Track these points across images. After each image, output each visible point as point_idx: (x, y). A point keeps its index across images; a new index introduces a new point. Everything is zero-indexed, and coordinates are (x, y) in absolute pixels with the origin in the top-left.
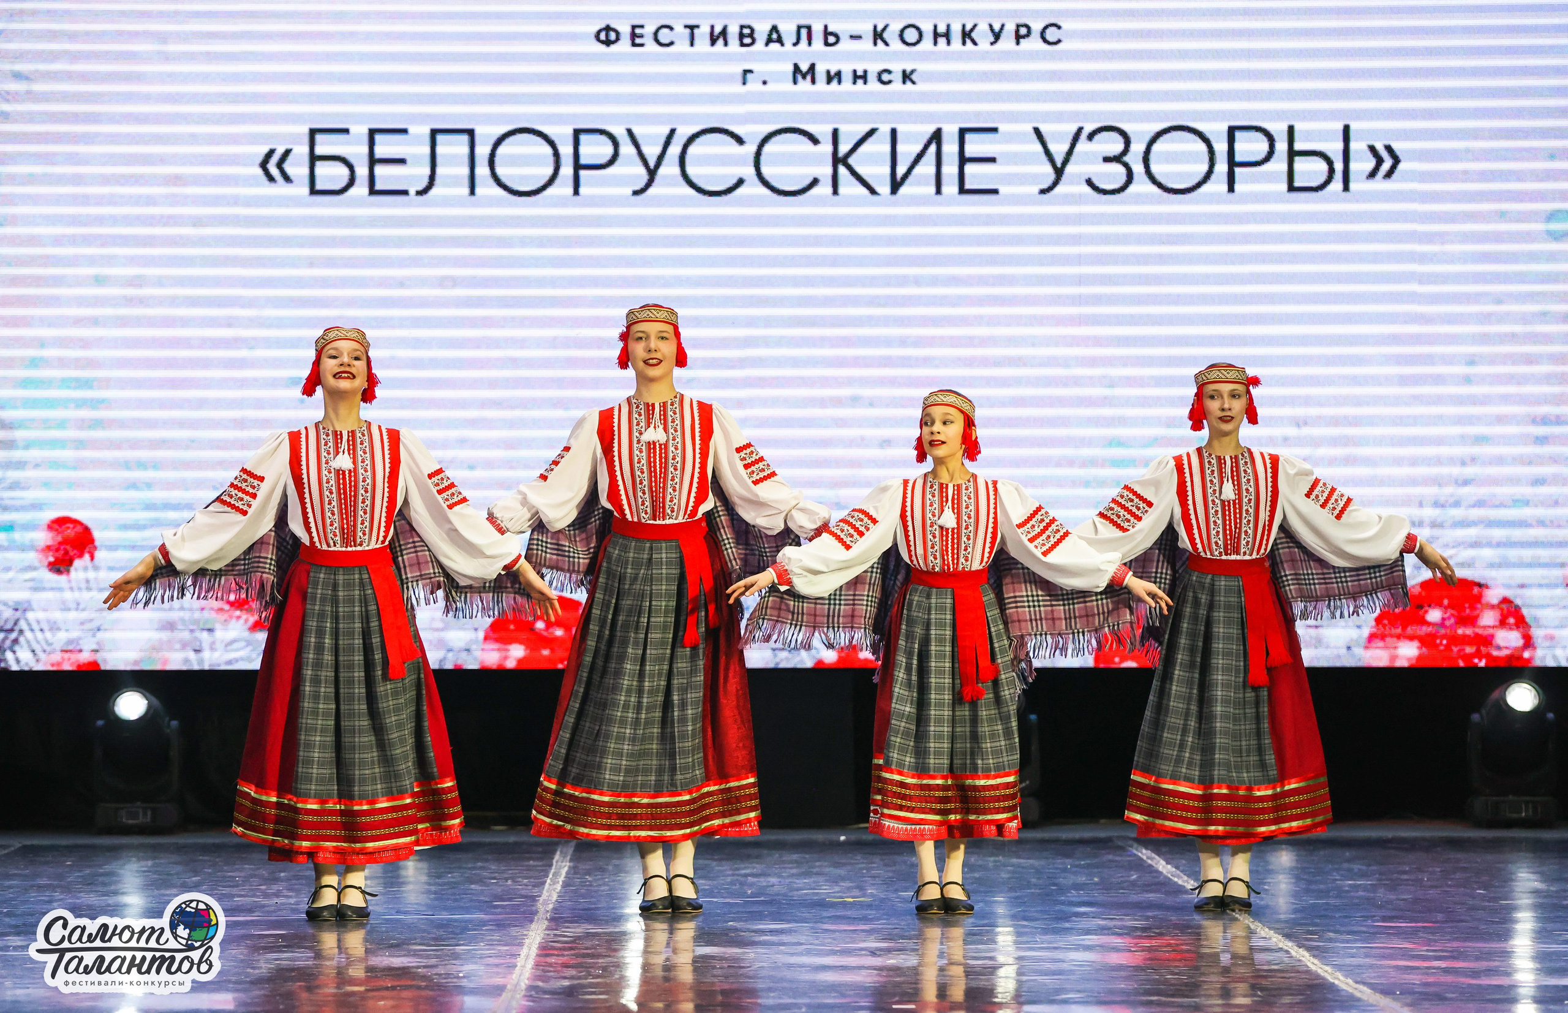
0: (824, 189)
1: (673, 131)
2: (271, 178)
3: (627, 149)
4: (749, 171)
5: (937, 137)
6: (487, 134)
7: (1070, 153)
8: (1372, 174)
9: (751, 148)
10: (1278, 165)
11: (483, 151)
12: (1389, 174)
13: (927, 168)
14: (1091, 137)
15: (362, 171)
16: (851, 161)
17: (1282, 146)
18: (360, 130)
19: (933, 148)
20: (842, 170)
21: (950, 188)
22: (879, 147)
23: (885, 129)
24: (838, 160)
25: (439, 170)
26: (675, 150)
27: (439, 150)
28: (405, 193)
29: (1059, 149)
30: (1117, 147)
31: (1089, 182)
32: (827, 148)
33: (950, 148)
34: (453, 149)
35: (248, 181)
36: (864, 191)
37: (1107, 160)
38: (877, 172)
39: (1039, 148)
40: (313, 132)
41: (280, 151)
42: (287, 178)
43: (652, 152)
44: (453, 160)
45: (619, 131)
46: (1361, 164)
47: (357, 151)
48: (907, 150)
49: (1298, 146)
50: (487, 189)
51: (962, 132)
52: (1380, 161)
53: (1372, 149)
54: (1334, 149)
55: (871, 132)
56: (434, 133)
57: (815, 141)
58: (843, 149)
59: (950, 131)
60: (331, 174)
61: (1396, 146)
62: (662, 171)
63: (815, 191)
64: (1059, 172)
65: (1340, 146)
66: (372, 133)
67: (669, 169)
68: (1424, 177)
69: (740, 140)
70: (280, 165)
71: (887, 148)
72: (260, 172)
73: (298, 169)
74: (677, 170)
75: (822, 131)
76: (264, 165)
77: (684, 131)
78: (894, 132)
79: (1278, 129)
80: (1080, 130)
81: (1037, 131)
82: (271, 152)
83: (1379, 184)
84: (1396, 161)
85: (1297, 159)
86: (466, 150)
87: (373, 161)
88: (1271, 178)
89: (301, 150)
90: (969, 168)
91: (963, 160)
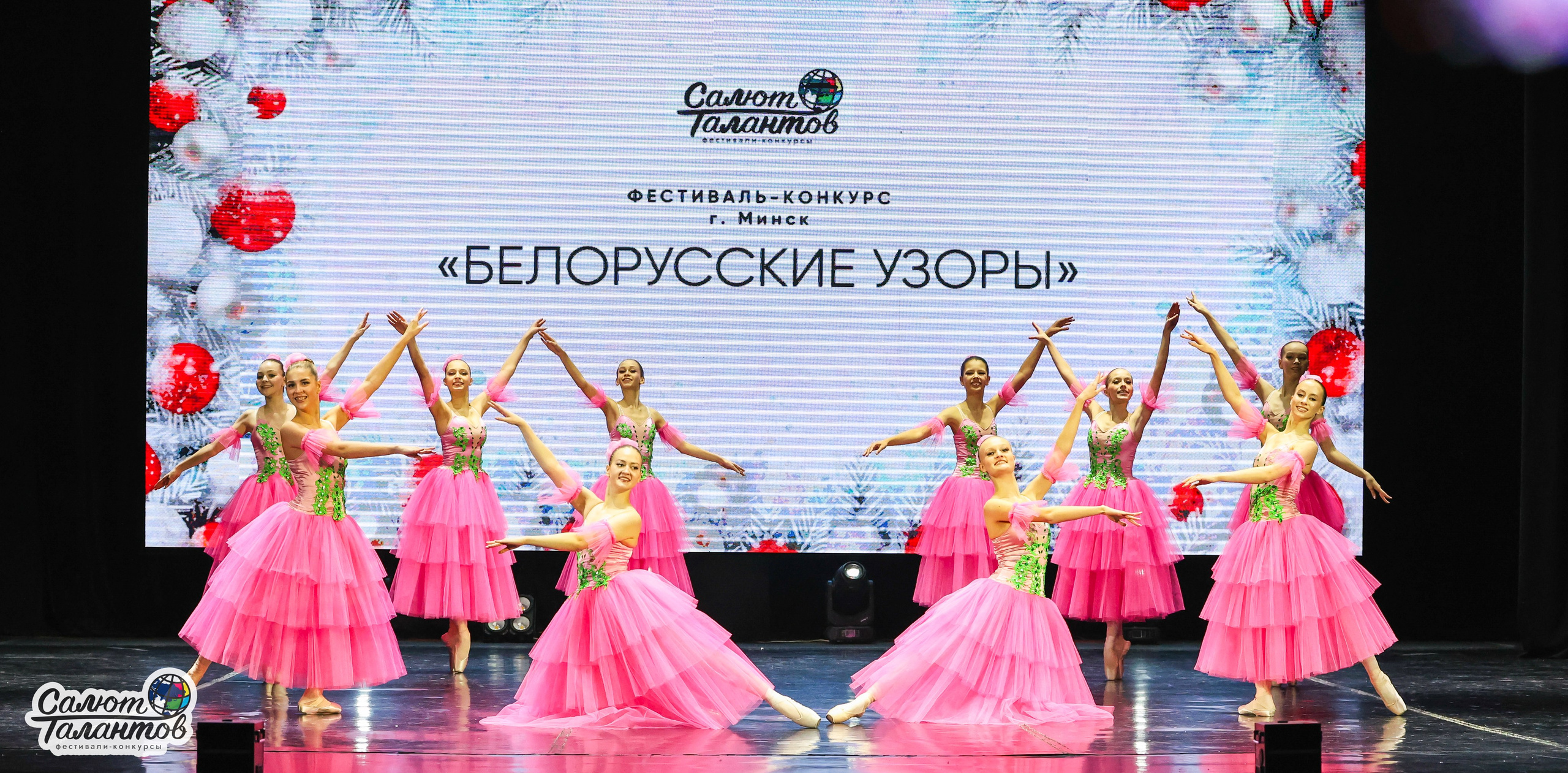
0: (755, 284)
1: (671, 249)
2: (445, 274)
3: (645, 260)
4: (714, 273)
5: (820, 254)
6: (566, 250)
7: (894, 265)
8: (1061, 280)
9: (714, 260)
10: (1010, 274)
11: (564, 260)
12: (1070, 280)
13: (813, 273)
14: (906, 256)
15: (496, 271)
16: (771, 267)
17: (1012, 264)
18: (495, 248)
19: (817, 262)
20: (767, 274)
21: (827, 284)
22: (786, 260)
23: (790, 251)
24: (765, 267)
25: (539, 272)
26: (671, 261)
27: (540, 260)
28: (520, 282)
29: (888, 263)
30: (921, 262)
31: (905, 281)
32: (757, 261)
33: (827, 262)
34: (547, 259)
35: (433, 277)
36: (779, 285)
37: (915, 268)
38: (787, 274)
39: (877, 262)
40: (469, 248)
41: (450, 260)
42: (455, 275)
43: (659, 262)
44: (547, 265)
45: (642, 250)
46: (1056, 275)
47: (494, 260)
48: (803, 262)
49: (1021, 263)
50: (567, 282)
51: (834, 251)
52: (1066, 272)
53: (1062, 264)
54: (1041, 265)
55: (783, 251)
56: (537, 249)
57: (751, 256)
58: (767, 261)
59: (827, 251)
60: (479, 272)
61: (1075, 265)
62: (664, 273)
63: (750, 285)
64: (888, 274)
65: (1044, 264)
66: (502, 249)
67: (669, 272)
68: (1089, 282)
69: (709, 255)
70: (450, 267)
71: (791, 262)
72: (439, 272)
73: (461, 270)
74: (673, 273)
75: (755, 250)
76: (441, 267)
77: (677, 250)
78: (795, 250)
79: (1010, 253)
80: (900, 252)
81: (876, 251)
82: (446, 259)
83: (1066, 286)
84: (1075, 272)
85: (1021, 270)
86: (554, 260)
87: (503, 265)
88: (1005, 281)
89: (462, 259)
90: (838, 273)
91: (834, 268)
